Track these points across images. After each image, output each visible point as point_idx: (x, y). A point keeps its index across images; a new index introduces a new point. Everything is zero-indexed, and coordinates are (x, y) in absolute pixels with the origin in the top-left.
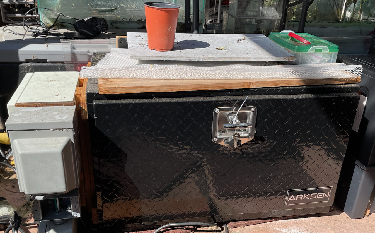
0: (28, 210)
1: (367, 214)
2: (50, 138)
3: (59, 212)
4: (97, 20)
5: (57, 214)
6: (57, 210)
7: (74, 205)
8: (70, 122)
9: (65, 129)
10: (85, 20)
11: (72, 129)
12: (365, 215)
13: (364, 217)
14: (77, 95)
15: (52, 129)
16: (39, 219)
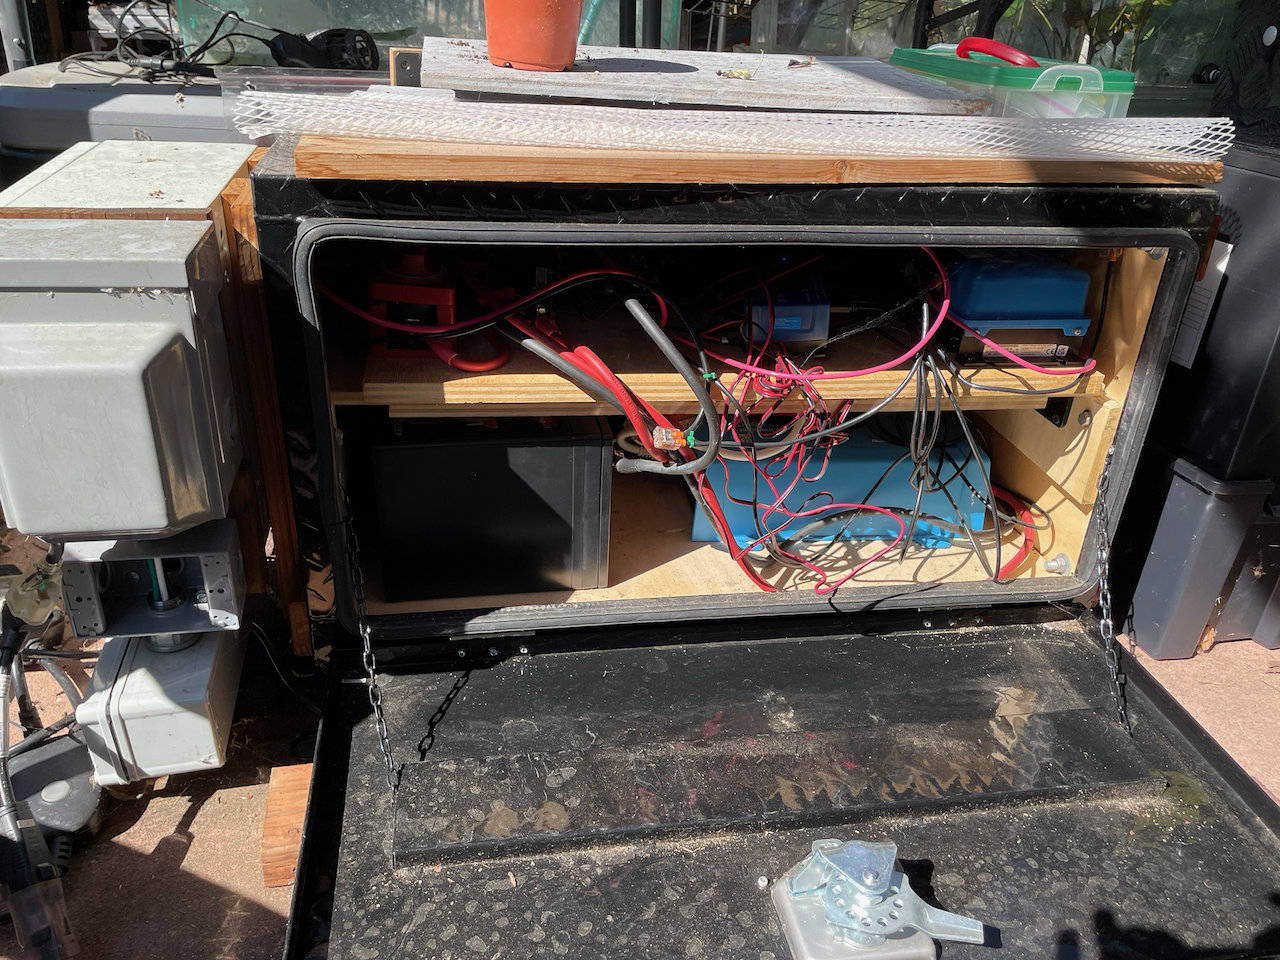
0: (43, 596)
1: (1206, 646)
2: (103, 325)
3: (166, 608)
4: (343, 36)
5: (160, 616)
6: (160, 604)
7: (216, 583)
8: (176, 263)
9: (159, 291)
10: (310, 37)
11: (187, 290)
12: (1199, 646)
13: (1196, 654)
14: (227, 196)
15: (110, 290)
16: (92, 630)
